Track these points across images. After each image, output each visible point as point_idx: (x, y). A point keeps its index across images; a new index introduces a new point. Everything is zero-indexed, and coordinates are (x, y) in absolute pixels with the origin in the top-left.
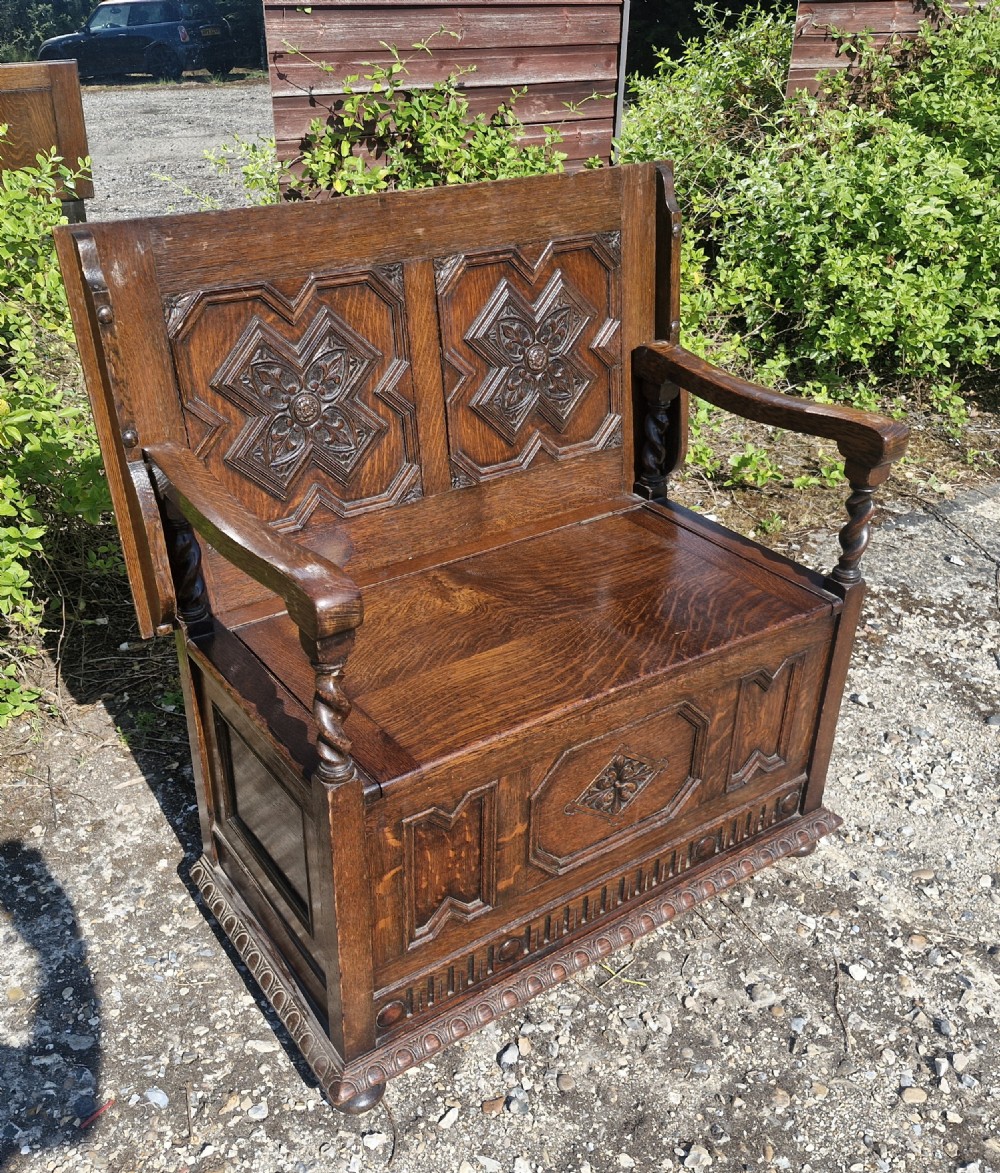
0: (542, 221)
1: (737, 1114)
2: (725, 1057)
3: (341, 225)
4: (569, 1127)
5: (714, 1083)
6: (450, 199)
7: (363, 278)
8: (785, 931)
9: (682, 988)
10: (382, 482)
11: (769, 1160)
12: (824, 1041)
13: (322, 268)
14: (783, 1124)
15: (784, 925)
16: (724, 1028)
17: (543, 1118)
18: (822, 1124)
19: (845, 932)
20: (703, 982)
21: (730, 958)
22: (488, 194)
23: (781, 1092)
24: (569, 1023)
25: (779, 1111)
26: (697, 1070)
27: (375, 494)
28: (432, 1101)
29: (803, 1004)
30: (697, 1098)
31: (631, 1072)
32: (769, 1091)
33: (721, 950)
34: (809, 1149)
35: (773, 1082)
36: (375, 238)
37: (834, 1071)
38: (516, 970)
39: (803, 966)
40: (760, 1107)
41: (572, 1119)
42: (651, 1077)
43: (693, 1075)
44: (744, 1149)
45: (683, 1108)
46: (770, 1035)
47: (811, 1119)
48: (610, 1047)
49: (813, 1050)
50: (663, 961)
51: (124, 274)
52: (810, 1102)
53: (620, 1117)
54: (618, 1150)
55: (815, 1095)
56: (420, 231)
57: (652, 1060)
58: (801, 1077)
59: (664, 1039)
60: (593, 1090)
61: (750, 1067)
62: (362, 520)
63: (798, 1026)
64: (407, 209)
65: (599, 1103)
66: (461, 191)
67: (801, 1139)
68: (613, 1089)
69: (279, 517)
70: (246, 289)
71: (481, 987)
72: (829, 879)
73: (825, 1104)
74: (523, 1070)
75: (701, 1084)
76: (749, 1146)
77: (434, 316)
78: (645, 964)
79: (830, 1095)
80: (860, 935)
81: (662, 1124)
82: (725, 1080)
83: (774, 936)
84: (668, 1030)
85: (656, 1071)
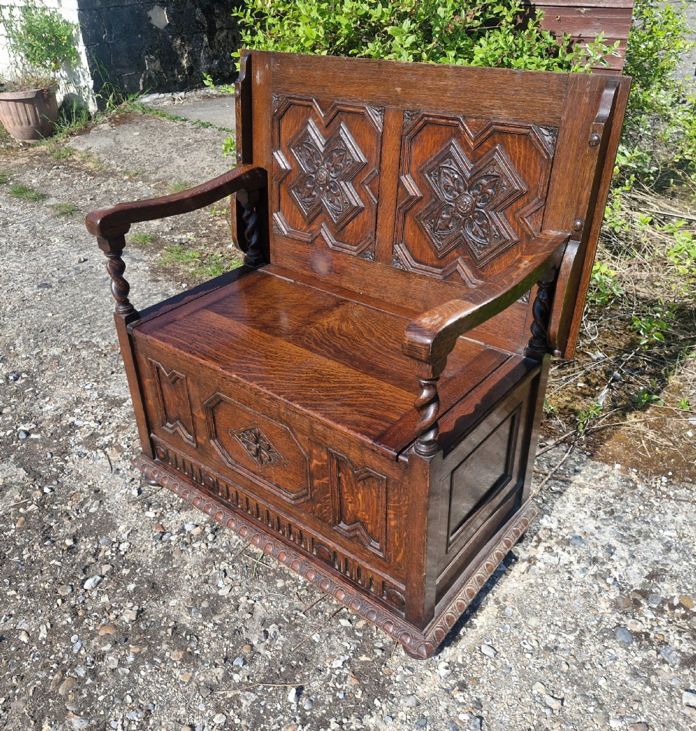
0: (487, 103)
1: (163, 633)
2: (205, 623)
3: (355, 75)
4: (150, 560)
5: (186, 620)
6: (422, 72)
7: (362, 111)
8: (326, 649)
9: (255, 595)
10: (356, 239)
11: (131, 650)
12: (227, 677)
13: (341, 98)
14: (159, 657)
15: (332, 649)
16: (227, 620)
17: (154, 549)
18: (161, 679)
19: (336, 689)
20: (264, 605)
21: (289, 619)
22: (449, 74)
23: (181, 654)
24: (216, 547)
25: (167, 654)
26: (193, 610)
27: (351, 245)
28: (159, 506)
29: (257, 664)
30: (173, 613)
31: (188, 580)
32: (183, 648)
33: (294, 612)
34: (143, 673)
35: (189, 649)
36: (371, 88)
37: (202, 684)
38: (210, 495)
39: (294, 662)
40: (168, 643)
41: (156, 560)
42: (187, 589)
43: (190, 609)
44: (137, 637)
45: (167, 608)
46: (227, 646)
47: (163, 673)
48: (204, 567)
49: (220, 671)
50: (276, 583)
51: (260, 78)
52: (177, 672)
53: (159, 579)
54: (137, 583)
55: (182, 674)
56: (399, 89)
57: (197, 587)
58: (196, 667)
59: (214, 591)
60: (174, 566)
61: (200, 638)
62: (341, 255)
63: (238, 662)
64: (393, 73)
65: (166, 570)
66: (429, 68)
67: (147, 667)
68: (176, 574)
69: (305, 231)
70: (306, 100)
71: (196, 485)
72: (398, 678)
73: (175, 680)
74: (182, 534)
75: (184, 614)
76: (140, 640)
77: (398, 148)
78: (272, 574)
79: (183, 683)
80: (337, 700)
81: (155, 600)
82: (188, 625)
83: (320, 644)
84: (220, 593)
85: (190, 590)
